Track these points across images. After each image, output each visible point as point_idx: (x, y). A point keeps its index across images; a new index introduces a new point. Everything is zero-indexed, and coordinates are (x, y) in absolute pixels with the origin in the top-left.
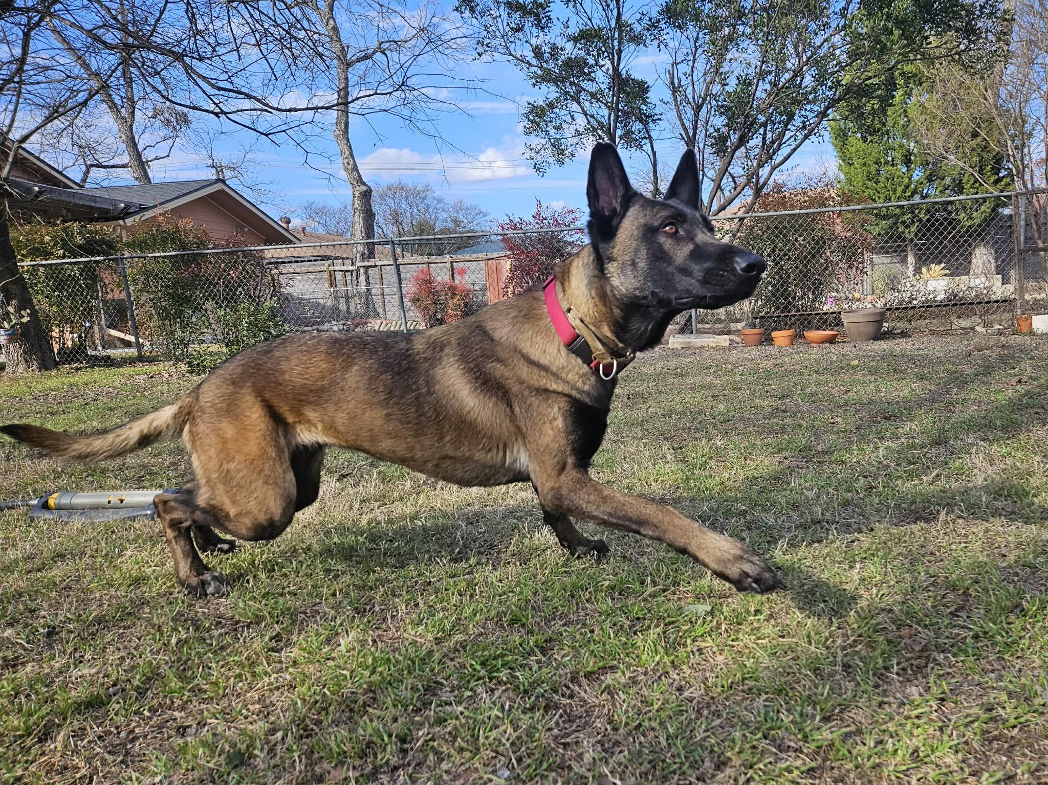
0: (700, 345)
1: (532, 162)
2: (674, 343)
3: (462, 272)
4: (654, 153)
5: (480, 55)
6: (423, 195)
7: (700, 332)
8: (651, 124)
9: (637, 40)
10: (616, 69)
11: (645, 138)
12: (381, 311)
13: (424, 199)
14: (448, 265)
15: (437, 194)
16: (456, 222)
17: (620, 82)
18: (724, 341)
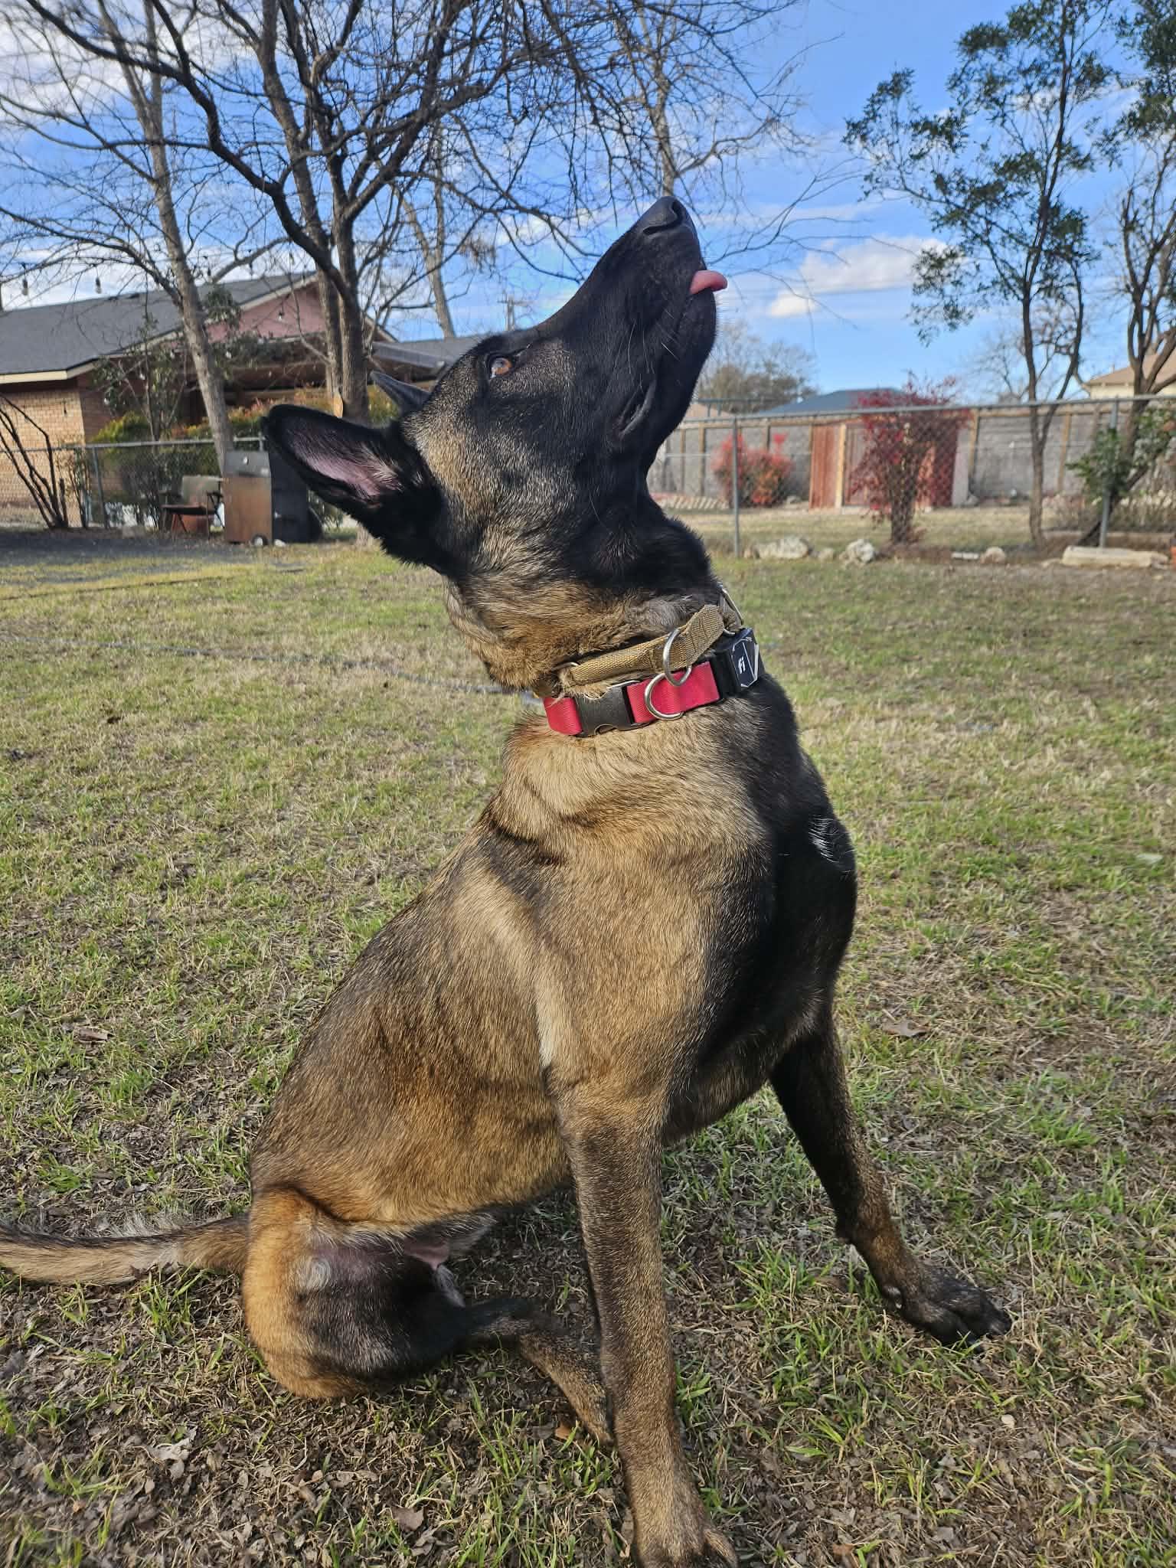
0: (1107, 562)
1: (917, 329)
2: (1071, 558)
3: (780, 440)
4: (1081, 306)
5: (867, 194)
6: (735, 333)
7: (1109, 544)
8: (1084, 266)
9: (1081, 163)
10: (1045, 200)
11: (1071, 285)
12: (679, 486)
13: (736, 338)
14: (765, 430)
15: (753, 332)
16: (770, 366)
17: (1047, 211)
18: (1144, 558)
